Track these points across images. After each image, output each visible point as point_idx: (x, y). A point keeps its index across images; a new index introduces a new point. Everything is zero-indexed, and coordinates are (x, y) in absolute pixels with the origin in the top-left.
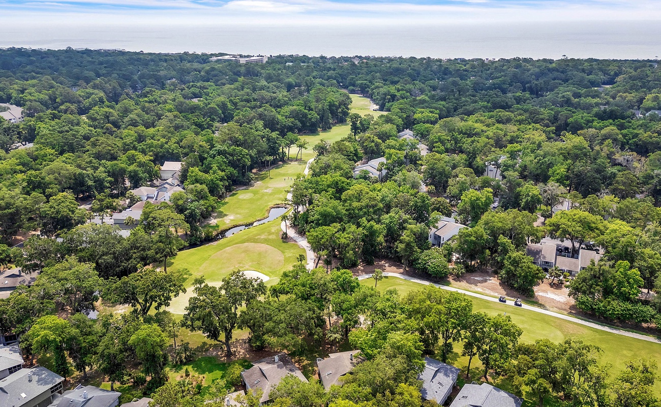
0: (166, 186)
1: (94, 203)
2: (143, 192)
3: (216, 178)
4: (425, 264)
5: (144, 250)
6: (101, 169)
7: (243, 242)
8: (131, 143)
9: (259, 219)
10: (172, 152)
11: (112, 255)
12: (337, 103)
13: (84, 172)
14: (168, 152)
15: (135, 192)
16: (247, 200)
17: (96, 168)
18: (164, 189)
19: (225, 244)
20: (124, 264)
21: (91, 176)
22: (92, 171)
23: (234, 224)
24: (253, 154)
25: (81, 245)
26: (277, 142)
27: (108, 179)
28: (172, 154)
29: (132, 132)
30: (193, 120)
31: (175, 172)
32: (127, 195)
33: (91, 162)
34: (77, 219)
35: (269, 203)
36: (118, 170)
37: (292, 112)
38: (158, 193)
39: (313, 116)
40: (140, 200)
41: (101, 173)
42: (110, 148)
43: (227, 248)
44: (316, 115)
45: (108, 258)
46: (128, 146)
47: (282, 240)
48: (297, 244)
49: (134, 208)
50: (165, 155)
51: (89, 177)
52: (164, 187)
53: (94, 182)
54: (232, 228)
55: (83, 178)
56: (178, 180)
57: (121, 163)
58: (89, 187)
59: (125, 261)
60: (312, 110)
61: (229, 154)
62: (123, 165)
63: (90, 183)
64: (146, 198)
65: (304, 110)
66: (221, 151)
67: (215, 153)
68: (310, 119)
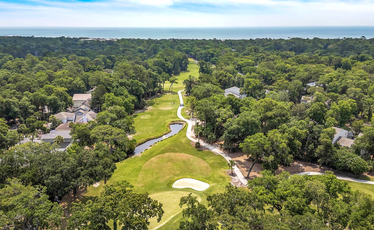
0: (81, 111)
1: (21, 126)
2: (63, 116)
3: (129, 101)
4: (345, 162)
5: (91, 166)
6: (25, 98)
7: (163, 152)
8: (44, 81)
9: (165, 133)
10: (79, 87)
11: (60, 175)
12: (181, 57)
13: (11, 100)
14: (76, 86)
15: (57, 116)
16: (148, 119)
17: (20, 98)
18: (80, 113)
19: (148, 155)
20: (73, 183)
21: (16, 104)
22: (17, 100)
23: (148, 138)
24: (145, 86)
25: (22, 165)
26: (158, 78)
27: (32, 106)
28: (80, 88)
29: (44, 74)
30: (88, 66)
31: (84, 101)
32: (50, 119)
33: (14, 93)
34: (10, 141)
35: (167, 121)
36: (39, 99)
37: (155, 62)
38: (76, 116)
39: (170, 65)
40: (61, 122)
41: (25, 100)
42: (29, 83)
43: (153, 159)
44: (171, 64)
45: (56, 178)
46: (42, 83)
47: (196, 149)
48: (211, 152)
49: (58, 129)
50: (73, 89)
51: (15, 104)
52: (79, 112)
53: (20, 109)
54: (146, 141)
55: (10, 105)
56: (88, 106)
57: (41, 93)
58: (15, 113)
59: (73, 180)
60: (167, 61)
61: (128, 85)
62: (43, 95)
63: (16, 109)
64: (66, 121)
65: (163, 61)
66: (122, 83)
67: (118, 85)
68: (167, 67)
